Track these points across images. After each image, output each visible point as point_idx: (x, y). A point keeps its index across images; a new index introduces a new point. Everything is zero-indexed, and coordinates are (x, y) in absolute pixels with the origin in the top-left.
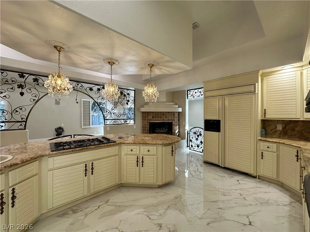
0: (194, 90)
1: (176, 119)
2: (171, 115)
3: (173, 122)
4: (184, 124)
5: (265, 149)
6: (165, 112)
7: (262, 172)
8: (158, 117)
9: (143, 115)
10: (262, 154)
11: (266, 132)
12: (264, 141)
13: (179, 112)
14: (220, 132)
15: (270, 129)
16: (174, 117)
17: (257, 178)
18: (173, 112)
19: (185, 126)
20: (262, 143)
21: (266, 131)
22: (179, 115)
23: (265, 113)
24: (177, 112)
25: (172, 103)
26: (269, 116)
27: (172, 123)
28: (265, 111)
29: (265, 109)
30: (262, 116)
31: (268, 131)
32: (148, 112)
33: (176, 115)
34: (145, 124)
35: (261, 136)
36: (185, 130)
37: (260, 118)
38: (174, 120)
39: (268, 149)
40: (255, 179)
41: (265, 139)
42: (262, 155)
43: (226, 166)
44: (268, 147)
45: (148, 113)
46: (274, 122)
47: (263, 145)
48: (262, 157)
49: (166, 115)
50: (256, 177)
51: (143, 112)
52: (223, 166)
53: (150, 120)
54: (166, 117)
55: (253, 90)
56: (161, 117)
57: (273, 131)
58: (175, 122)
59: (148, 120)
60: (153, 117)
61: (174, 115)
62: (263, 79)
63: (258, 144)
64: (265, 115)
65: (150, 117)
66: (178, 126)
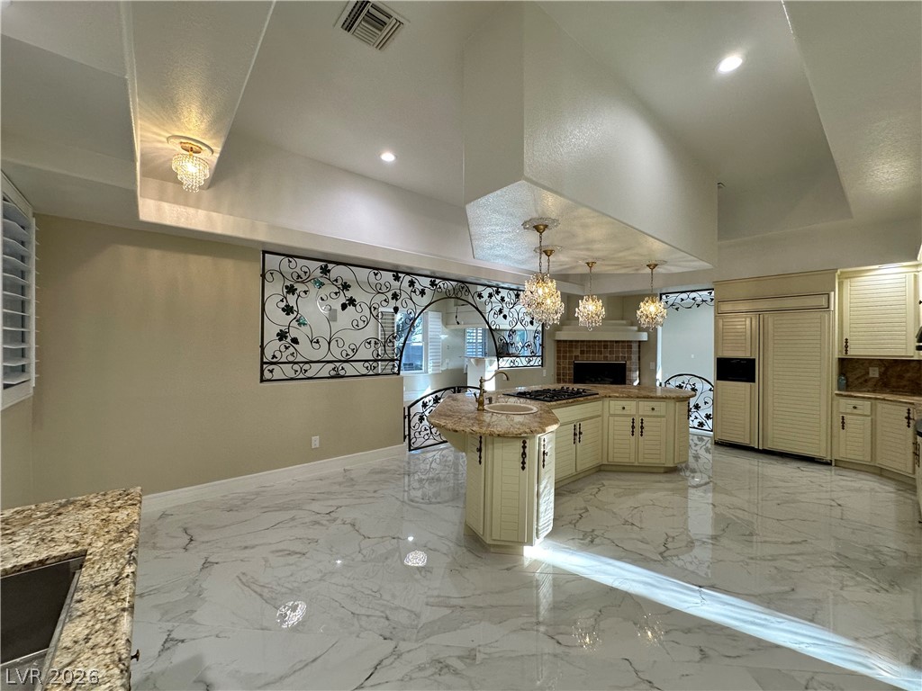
0: (677, 295)
1: (635, 357)
2: (623, 347)
3: (628, 363)
4: (652, 367)
5: (848, 411)
6: (611, 341)
7: (842, 453)
8: (594, 352)
9: (558, 347)
10: (843, 419)
11: (847, 382)
12: (846, 396)
13: (640, 342)
14: (754, 381)
15: (855, 377)
16: (630, 352)
17: (833, 464)
18: (628, 342)
19: (655, 372)
20: (843, 401)
21: (847, 379)
22: (639, 346)
23: (847, 346)
24: (636, 341)
25: (624, 322)
26: (855, 351)
27: (625, 364)
28: (847, 342)
29: (847, 339)
30: (840, 351)
31: (850, 380)
32: (571, 341)
33: (635, 347)
34: (564, 368)
35: (839, 389)
36: (656, 380)
37: (837, 356)
38: (630, 358)
39: (855, 411)
40: (829, 467)
41: (849, 393)
42: (843, 423)
43: (769, 446)
44: (855, 408)
45: (572, 344)
46: (862, 364)
47: (845, 405)
48: (843, 426)
49: (612, 347)
50: (830, 464)
51: (559, 341)
52: (761, 448)
53: (576, 357)
54: (611, 353)
55: (824, 303)
56: (600, 352)
57: (860, 381)
58: (632, 363)
59: (571, 357)
60: (582, 352)
61: (630, 347)
62: (842, 282)
63: (835, 403)
64: (846, 351)
65: (577, 352)
66: (638, 373)
